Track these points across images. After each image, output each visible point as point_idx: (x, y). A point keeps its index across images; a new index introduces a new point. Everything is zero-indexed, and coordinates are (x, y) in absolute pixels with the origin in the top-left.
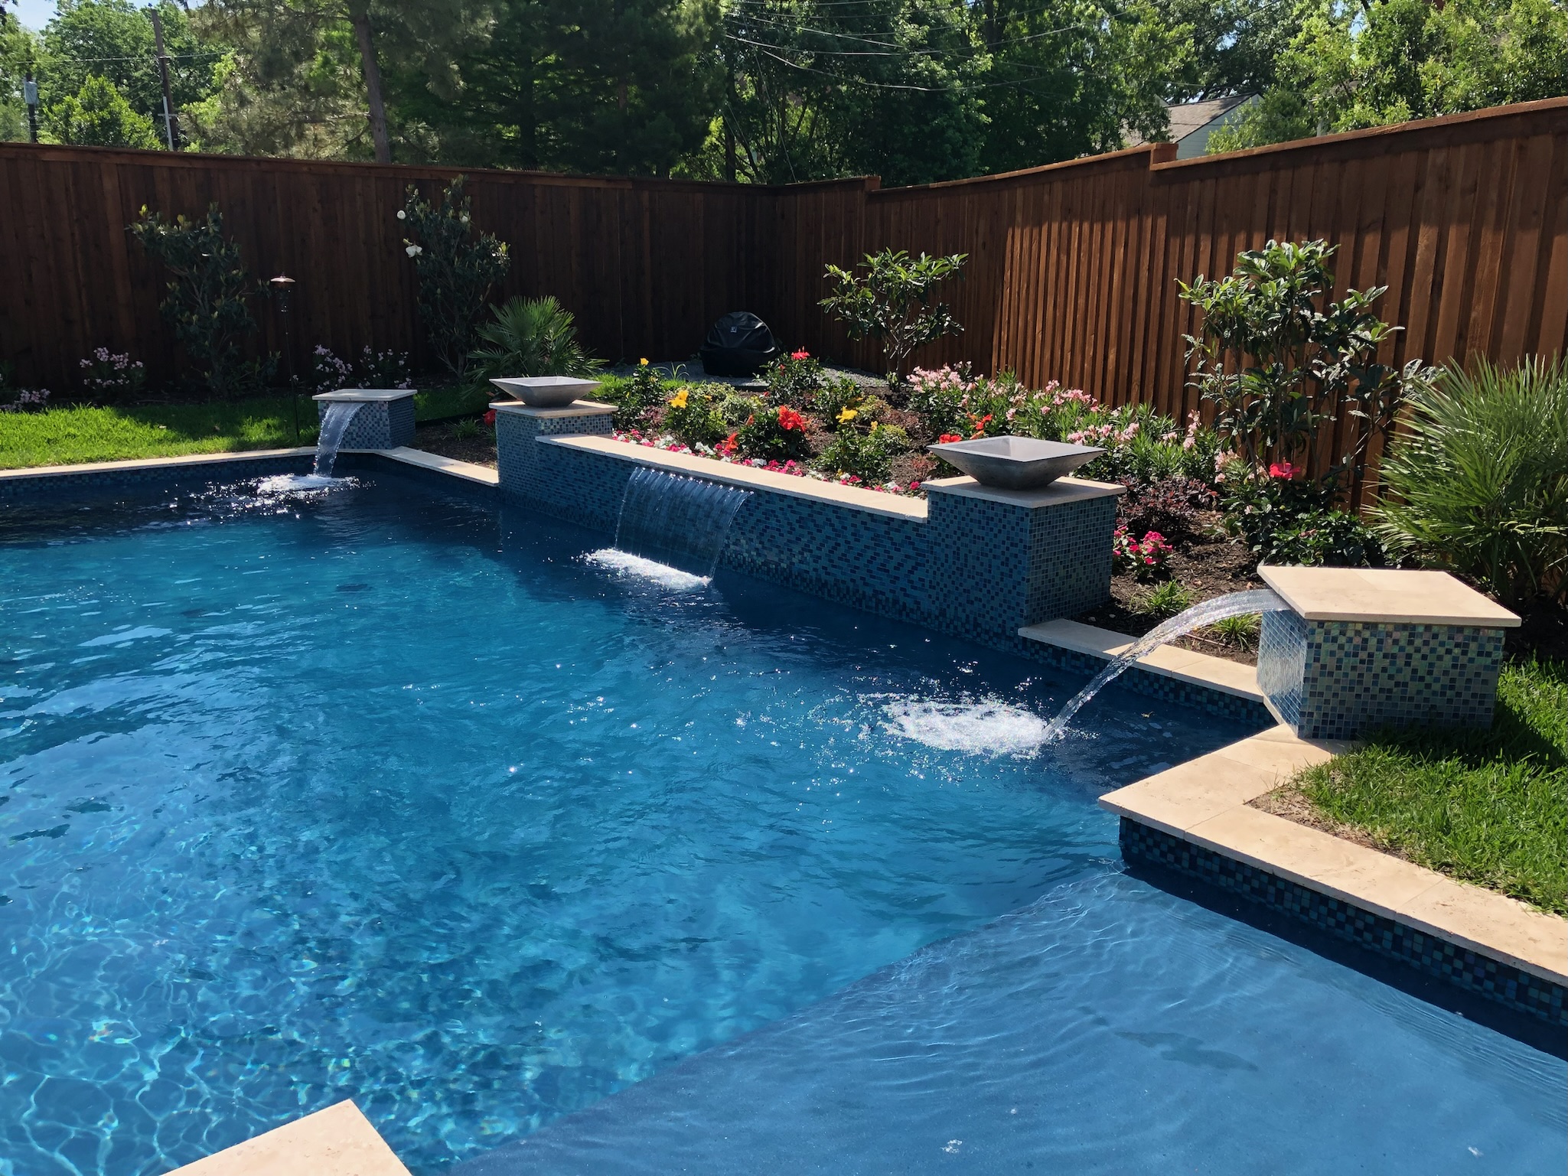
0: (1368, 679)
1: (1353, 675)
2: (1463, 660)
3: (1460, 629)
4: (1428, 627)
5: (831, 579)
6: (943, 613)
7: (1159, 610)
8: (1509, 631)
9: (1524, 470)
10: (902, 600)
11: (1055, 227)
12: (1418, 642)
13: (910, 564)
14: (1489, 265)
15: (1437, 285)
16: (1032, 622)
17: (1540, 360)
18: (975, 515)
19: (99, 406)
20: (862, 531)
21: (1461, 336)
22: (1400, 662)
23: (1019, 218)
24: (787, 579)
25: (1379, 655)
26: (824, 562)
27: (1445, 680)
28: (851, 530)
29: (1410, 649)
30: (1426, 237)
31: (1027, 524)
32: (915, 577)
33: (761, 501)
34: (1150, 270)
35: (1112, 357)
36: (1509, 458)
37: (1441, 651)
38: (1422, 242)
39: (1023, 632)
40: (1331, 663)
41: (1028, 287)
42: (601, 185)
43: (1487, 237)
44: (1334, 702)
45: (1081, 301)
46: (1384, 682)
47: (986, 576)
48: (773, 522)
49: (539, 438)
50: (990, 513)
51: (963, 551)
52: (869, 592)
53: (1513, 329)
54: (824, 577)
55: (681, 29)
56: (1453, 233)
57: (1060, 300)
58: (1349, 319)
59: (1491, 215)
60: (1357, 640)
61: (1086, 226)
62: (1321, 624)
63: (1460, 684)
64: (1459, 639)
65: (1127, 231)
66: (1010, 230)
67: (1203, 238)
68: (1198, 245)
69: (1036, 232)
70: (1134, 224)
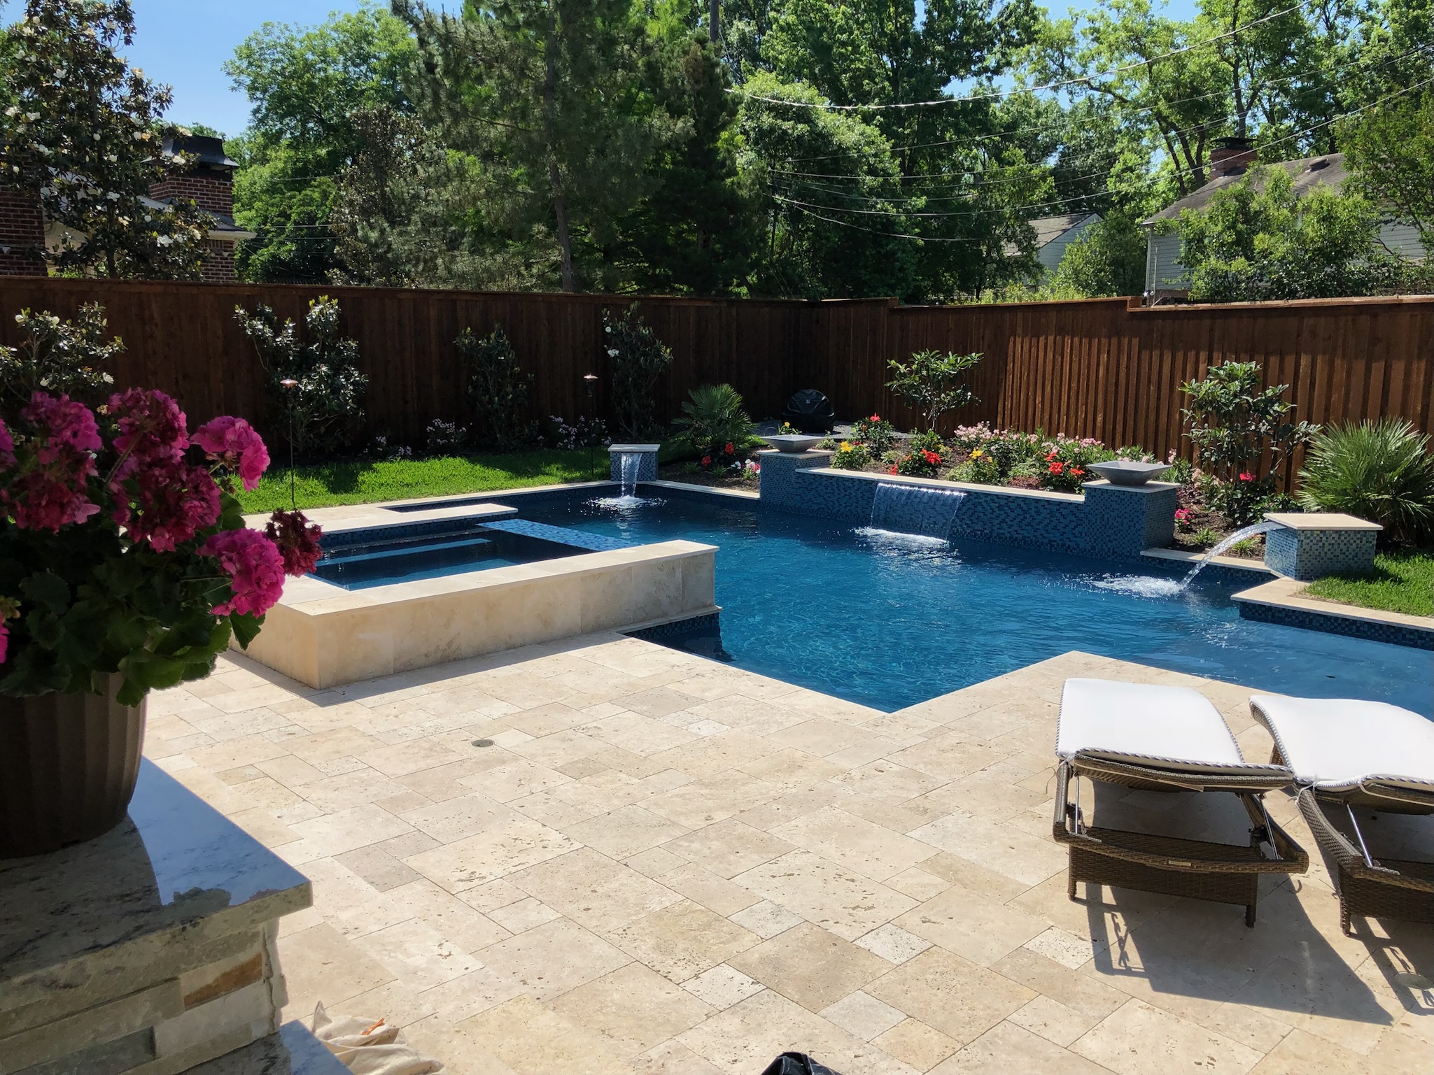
0: (1323, 554)
1: (1317, 553)
2: (1360, 545)
3: (1359, 532)
4: (1346, 532)
5: (1020, 537)
6: (1093, 548)
7: (1202, 542)
8: (1379, 532)
9: (1370, 472)
10: (1068, 543)
11: (1051, 338)
12: (1342, 538)
13: (1073, 524)
14: (1340, 376)
15: (1312, 384)
16: (1146, 549)
17: (1370, 422)
18: (1113, 498)
19: (454, 456)
20: (1041, 509)
21: (1327, 409)
22: (1336, 547)
23: (1019, 331)
24: (989, 539)
25: (1327, 544)
26: (1016, 528)
27: (1353, 553)
28: (1034, 509)
29: (1339, 541)
30: (1305, 361)
31: (1144, 501)
32: (1076, 531)
33: (972, 498)
34: (1128, 368)
35: (1100, 418)
36: (1363, 465)
37: (1352, 541)
38: (1303, 362)
39: (1142, 553)
40: (1308, 548)
41: (1028, 375)
42: (708, 304)
43: (1338, 362)
44: (1309, 565)
45: (1074, 385)
46: (1329, 555)
47: (1120, 527)
48: (980, 508)
49: (797, 470)
50: (1122, 497)
51: (1106, 516)
52: (1046, 541)
53: (1355, 406)
54: (1015, 535)
55: (744, 193)
56: (1319, 359)
57: (1056, 383)
58: (1270, 401)
59: (1340, 351)
60: (1318, 538)
61: (1076, 339)
62: (1303, 531)
63: (1360, 555)
64: (1359, 536)
65: (1109, 345)
66: (1012, 339)
67: (1165, 351)
68: (1161, 356)
69: (1034, 340)
70: (1114, 341)
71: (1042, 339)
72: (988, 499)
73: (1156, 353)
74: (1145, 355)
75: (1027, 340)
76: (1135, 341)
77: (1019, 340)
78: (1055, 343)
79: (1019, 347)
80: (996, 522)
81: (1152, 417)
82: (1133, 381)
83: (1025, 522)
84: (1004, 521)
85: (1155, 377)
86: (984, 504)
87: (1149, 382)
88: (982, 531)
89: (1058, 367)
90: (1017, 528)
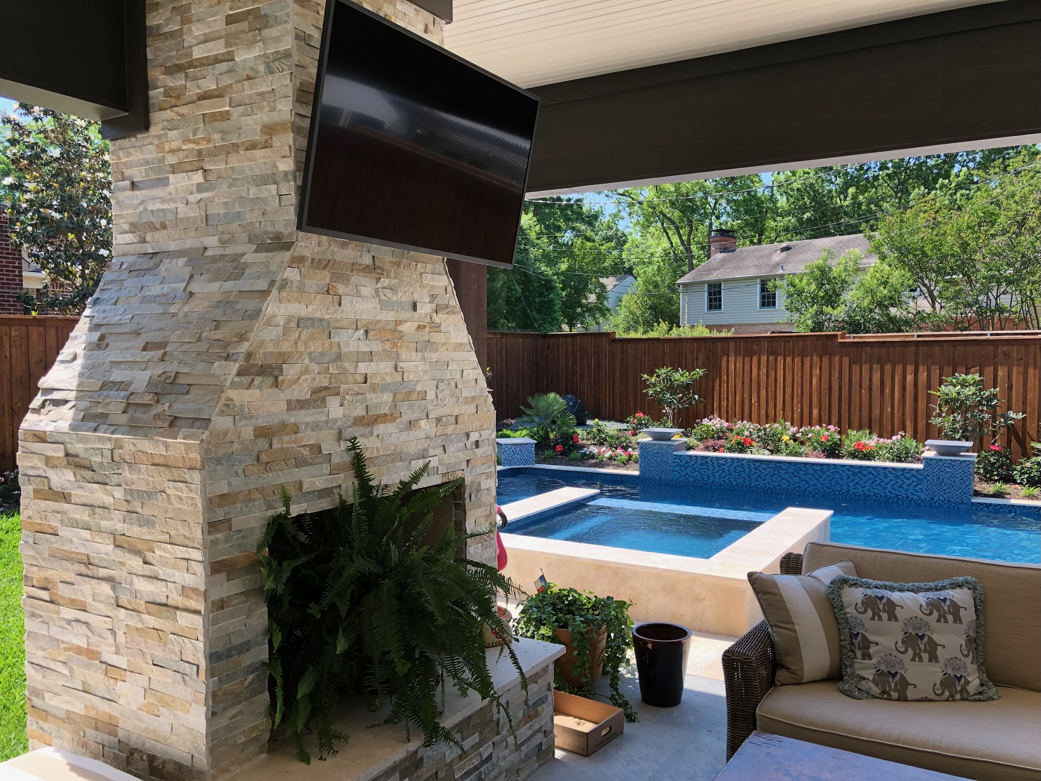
5: (872, 494)
7: (998, 492)
10: (911, 496)
11: (764, 358)
13: (915, 483)
16: (972, 498)
23: (732, 352)
32: (917, 488)
39: (973, 500)
47: (953, 484)
49: (674, 453)
50: (945, 463)
51: (941, 477)
57: (771, 388)
61: (789, 359)
65: (821, 362)
66: (725, 358)
67: (875, 366)
68: (871, 370)
69: (747, 359)
70: (826, 359)
71: (755, 359)
72: (844, 469)
73: (866, 367)
74: (856, 368)
75: (740, 359)
76: (846, 360)
77: (732, 359)
78: (768, 362)
79: (732, 364)
80: (851, 484)
81: (865, 411)
82: (845, 388)
83: (877, 483)
84: (858, 483)
85: (865, 384)
86: (842, 473)
87: (861, 386)
88: (840, 491)
89: (772, 379)
90: (869, 488)
